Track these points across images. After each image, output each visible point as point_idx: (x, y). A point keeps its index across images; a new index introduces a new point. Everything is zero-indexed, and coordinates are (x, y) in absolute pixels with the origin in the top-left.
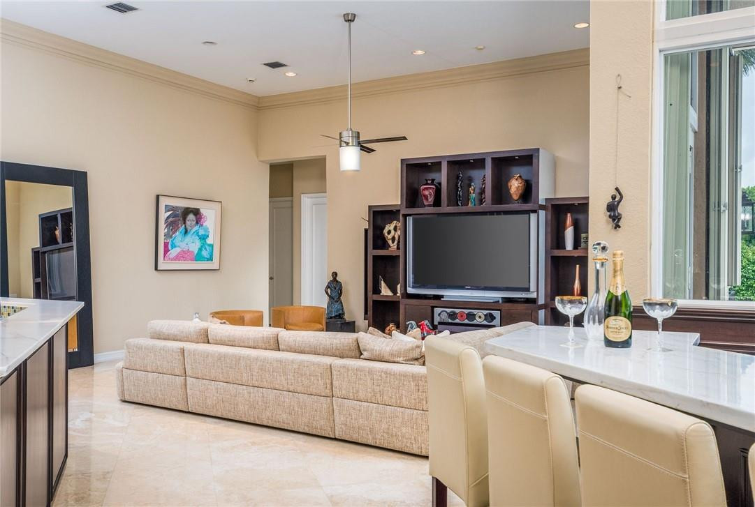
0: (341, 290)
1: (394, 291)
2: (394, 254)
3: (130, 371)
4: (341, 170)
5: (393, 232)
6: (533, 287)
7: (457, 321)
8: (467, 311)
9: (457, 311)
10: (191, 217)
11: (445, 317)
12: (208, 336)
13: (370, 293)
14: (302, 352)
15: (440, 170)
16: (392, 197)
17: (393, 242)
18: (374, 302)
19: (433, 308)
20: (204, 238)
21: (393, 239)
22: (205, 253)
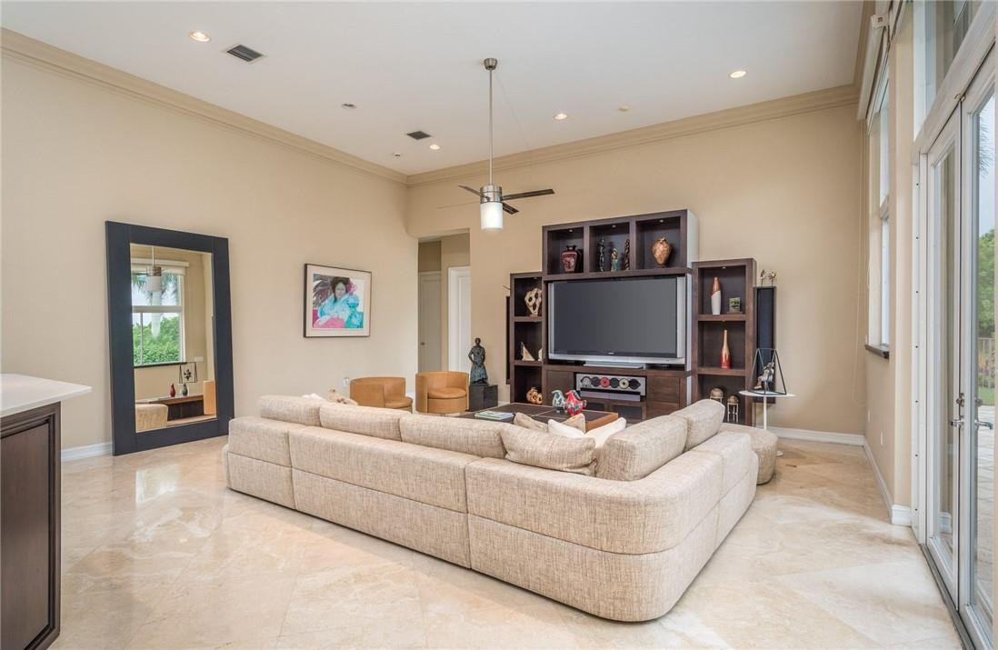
0: (484, 356)
1: (536, 356)
2: (535, 321)
3: (235, 456)
4: (483, 227)
5: (534, 299)
6: (680, 352)
7: (600, 387)
8: (610, 377)
9: (600, 377)
10: (341, 285)
11: (587, 383)
12: (319, 418)
13: (512, 359)
14: (429, 445)
15: (582, 237)
16: (534, 263)
17: (534, 309)
18: (516, 367)
19: (575, 373)
20: (354, 306)
21: (534, 306)
22: (355, 321)
